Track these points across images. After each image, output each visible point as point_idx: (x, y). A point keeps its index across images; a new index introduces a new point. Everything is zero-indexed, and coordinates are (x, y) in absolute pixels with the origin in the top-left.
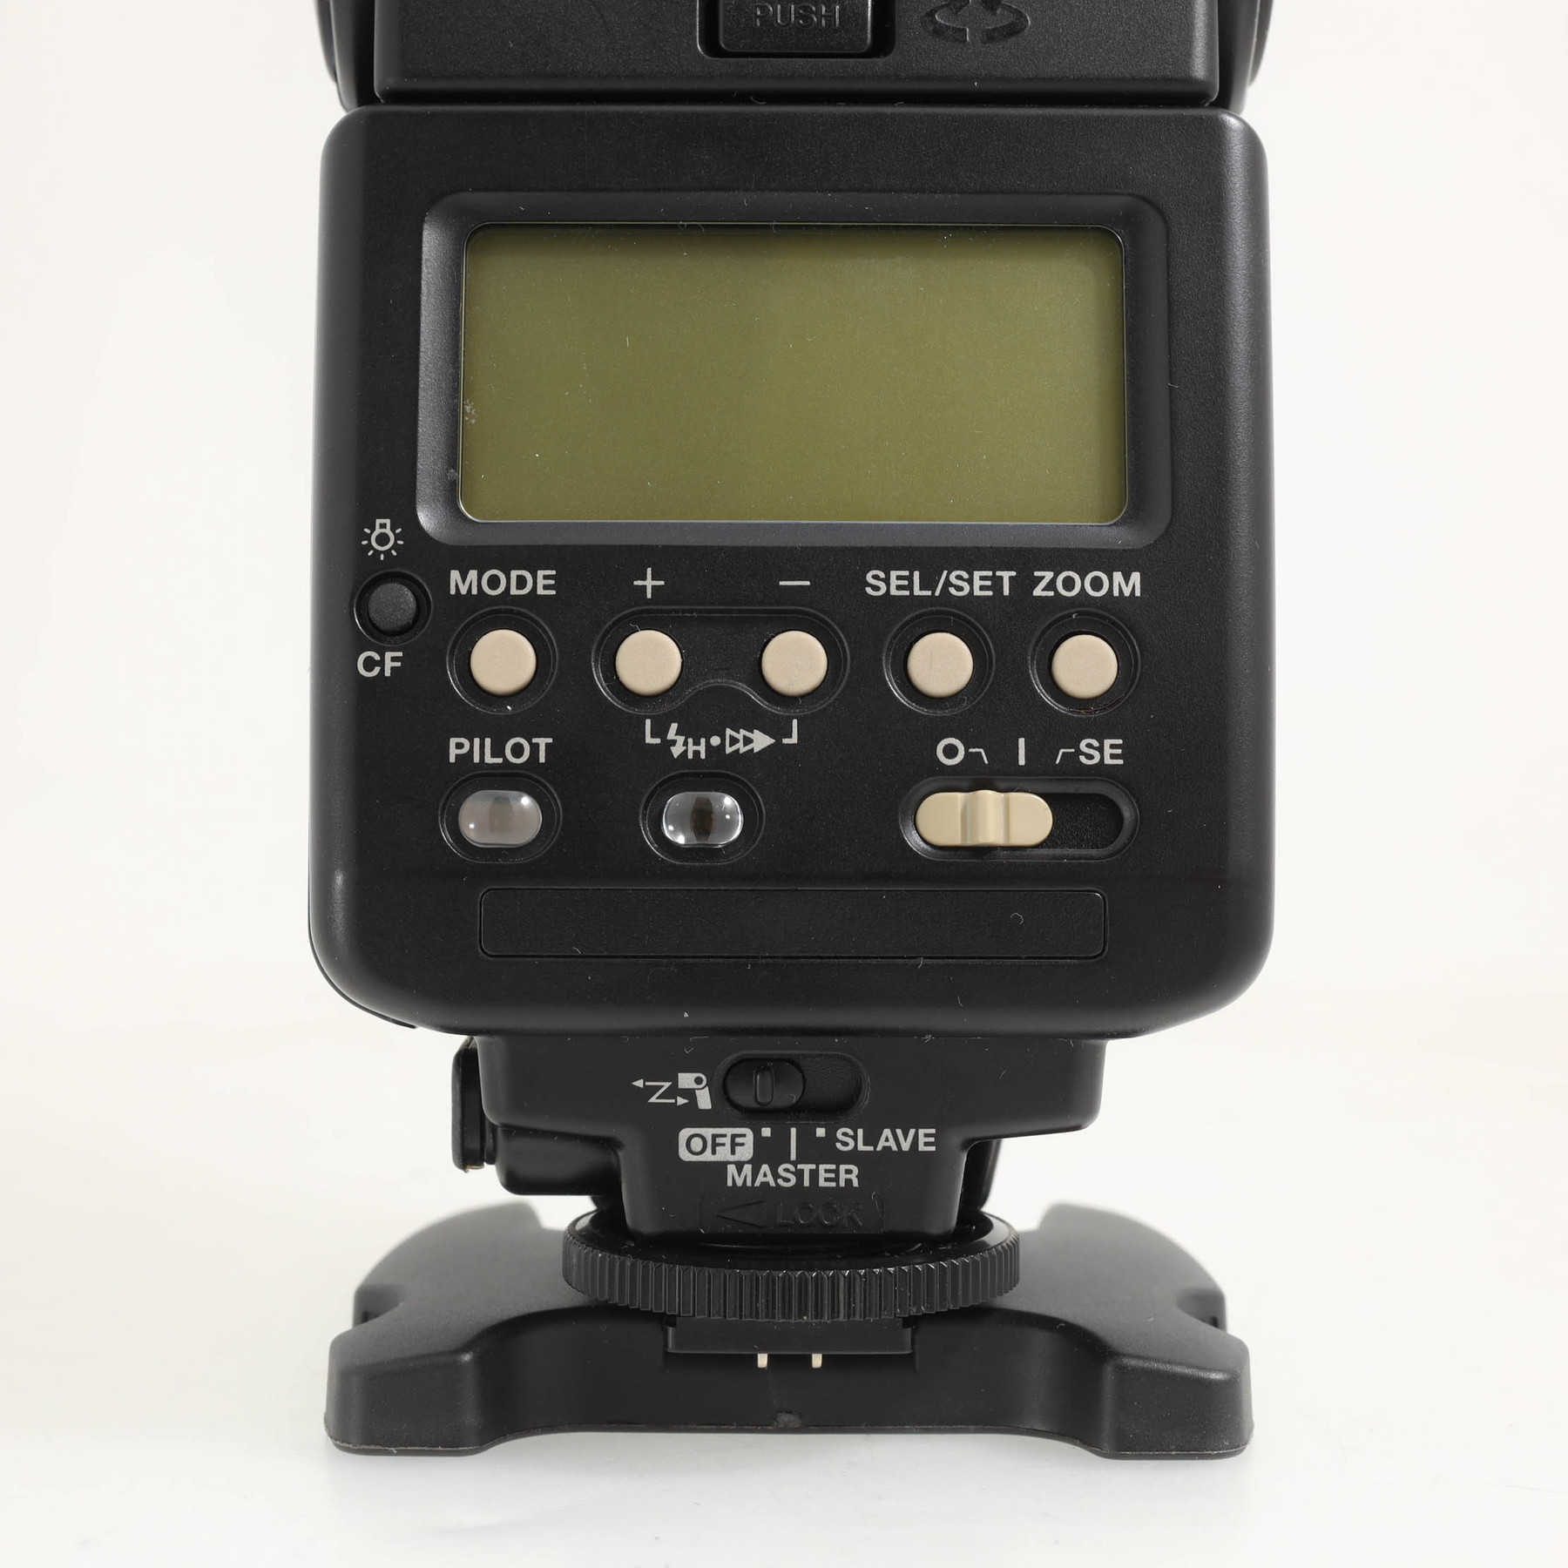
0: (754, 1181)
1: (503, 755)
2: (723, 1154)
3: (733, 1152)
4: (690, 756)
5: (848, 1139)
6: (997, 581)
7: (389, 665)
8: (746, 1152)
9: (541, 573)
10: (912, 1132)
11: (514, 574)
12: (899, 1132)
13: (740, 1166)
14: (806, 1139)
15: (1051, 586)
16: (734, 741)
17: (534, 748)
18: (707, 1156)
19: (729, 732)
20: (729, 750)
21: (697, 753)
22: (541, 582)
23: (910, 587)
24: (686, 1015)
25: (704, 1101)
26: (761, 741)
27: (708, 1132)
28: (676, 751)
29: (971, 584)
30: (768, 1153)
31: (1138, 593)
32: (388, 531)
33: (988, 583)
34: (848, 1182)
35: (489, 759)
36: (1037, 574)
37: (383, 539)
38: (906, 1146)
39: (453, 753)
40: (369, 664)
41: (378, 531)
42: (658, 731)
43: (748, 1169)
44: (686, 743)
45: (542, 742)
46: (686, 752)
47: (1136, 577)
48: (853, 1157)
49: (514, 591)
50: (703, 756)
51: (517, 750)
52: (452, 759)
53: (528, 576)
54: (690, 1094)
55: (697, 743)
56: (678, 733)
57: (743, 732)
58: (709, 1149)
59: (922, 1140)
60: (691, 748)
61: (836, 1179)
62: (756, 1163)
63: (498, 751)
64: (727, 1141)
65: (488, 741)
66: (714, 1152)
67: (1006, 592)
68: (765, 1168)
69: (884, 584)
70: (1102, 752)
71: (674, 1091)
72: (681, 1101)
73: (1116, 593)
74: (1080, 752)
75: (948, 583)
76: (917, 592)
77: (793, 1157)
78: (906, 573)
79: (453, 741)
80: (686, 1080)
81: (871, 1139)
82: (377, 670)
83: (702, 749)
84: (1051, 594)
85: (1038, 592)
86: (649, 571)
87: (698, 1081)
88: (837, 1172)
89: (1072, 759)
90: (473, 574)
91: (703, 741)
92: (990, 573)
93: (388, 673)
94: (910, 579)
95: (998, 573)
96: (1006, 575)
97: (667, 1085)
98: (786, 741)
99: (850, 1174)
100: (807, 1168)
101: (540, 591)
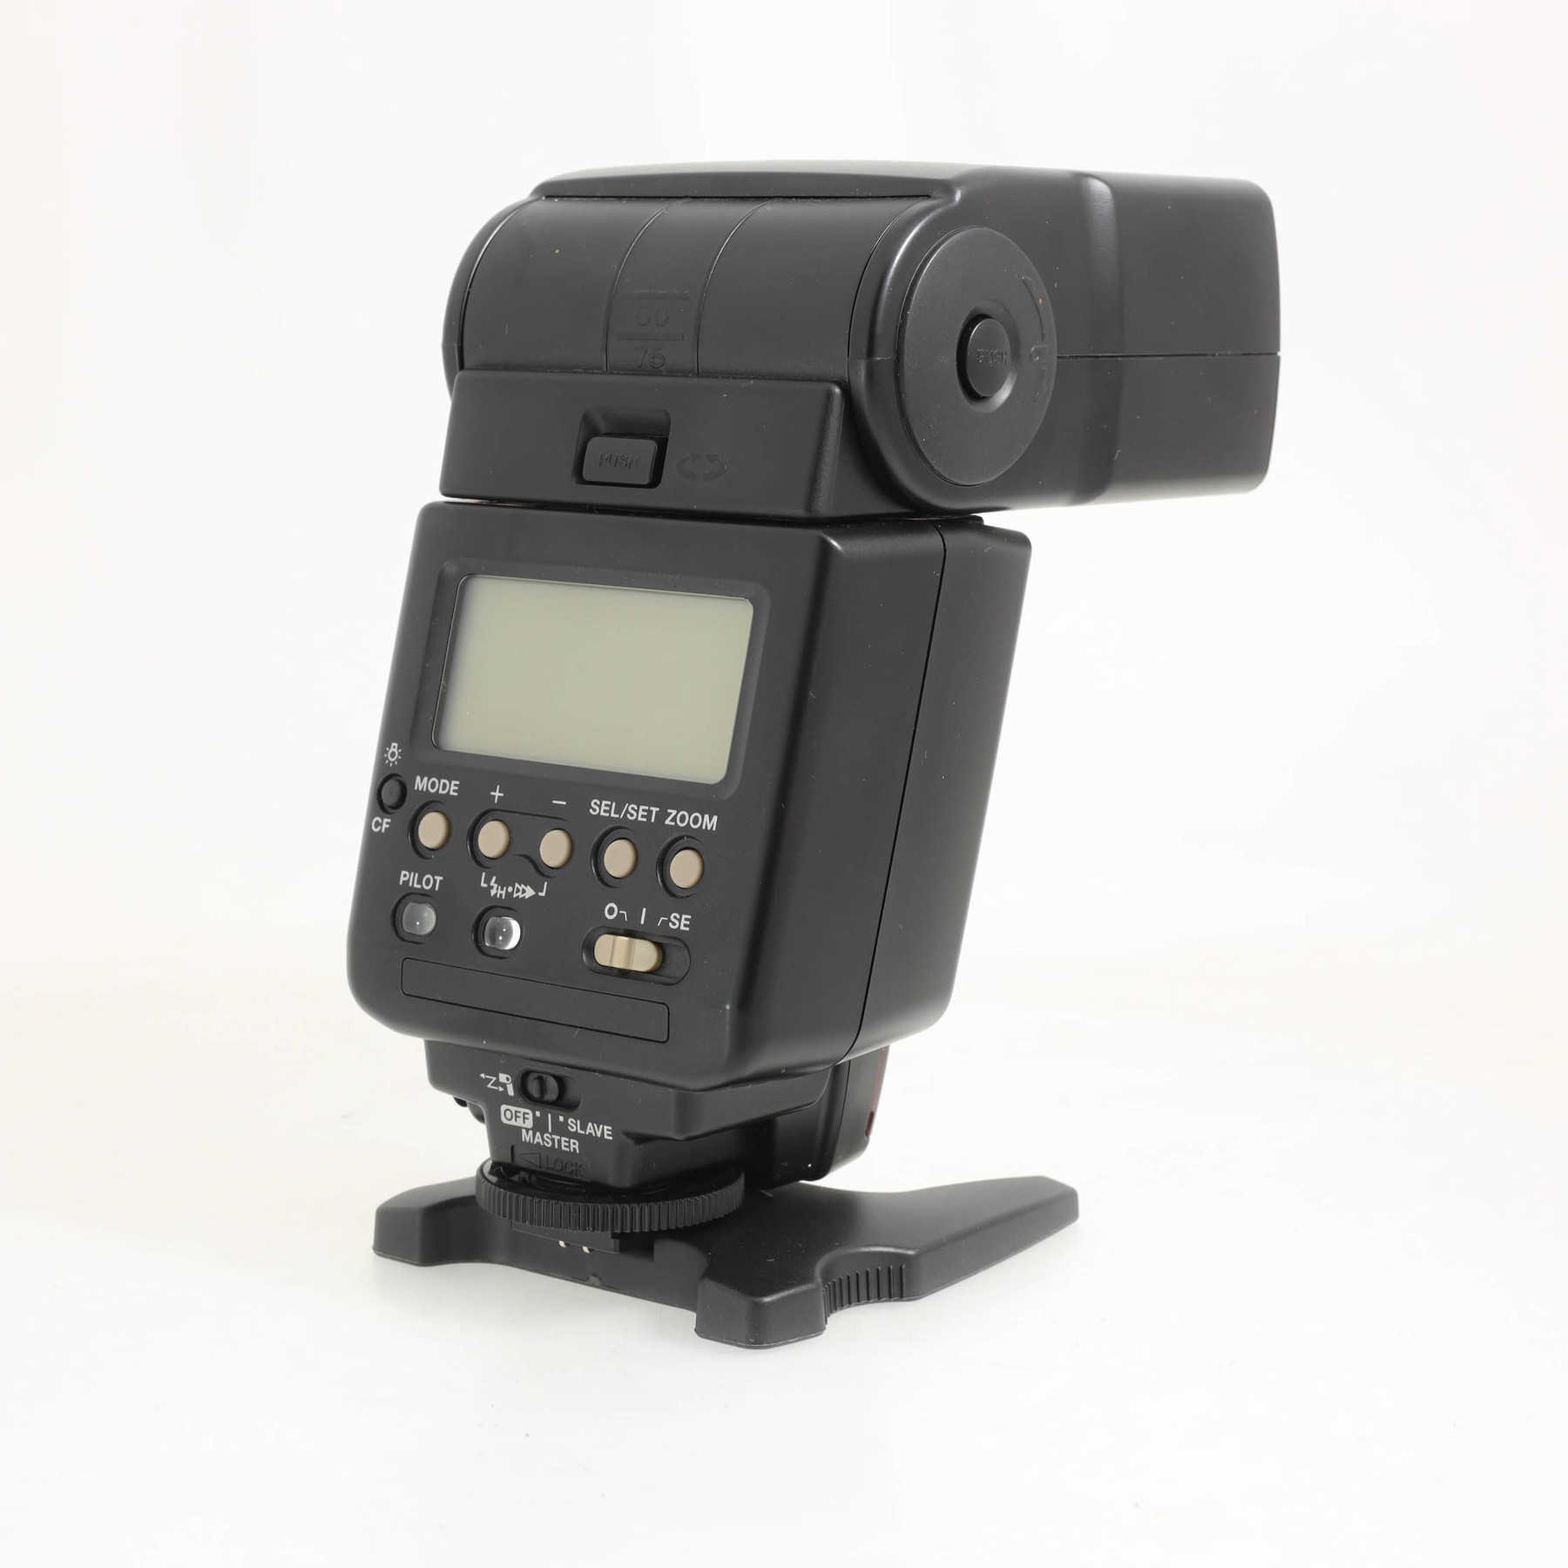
0: (534, 1139)
1: (421, 884)
2: (519, 1123)
3: (524, 1122)
4: (498, 896)
5: (574, 1125)
6: (650, 812)
7: (385, 826)
8: (529, 1124)
9: (453, 782)
10: (601, 1126)
11: (443, 781)
12: (595, 1125)
13: (527, 1130)
14: (555, 1119)
15: (674, 819)
16: (518, 890)
17: (435, 881)
18: (513, 1122)
19: (517, 885)
20: (515, 895)
21: (501, 895)
22: (453, 788)
23: (609, 812)
24: (484, 1042)
25: (511, 1092)
26: (530, 892)
27: (513, 1109)
28: (493, 892)
29: (637, 813)
30: (539, 1126)
31: (714, 829)
32: (395, 750)
33: (646, 814)
34: (574, 1149)
35: (416, 885)
36: (669, 811)
37: (393, 755)
38: (599, 1134)
39: (402, 879)
40: (377, 824)
41: (392, 750)
42: (488, 881)
43: (531, 1132)
44: (497, 889)
45: (439, 878)
46: (496, 894)
47: (715, 818)
48: (575, 1135)
49: (441, 792)
50: (503, 897)
51: (428, 882)
52: (401, 883)
53: (447, 782)
54: (504, 1085)
55: (502, 889)
56: (495, 882)
57: (523, 886)
58: (514, 1119)
59: (606, 1132)
60: (500, 892)
61: (569, 1147)
62: (535, 1129)
63: (420, 882)
64: (521, 1115)
65: (417, 875)
66: (516, 1120)
67: (653, 820)
68: (538, 1134)
69: (601, 808)
70: (680, 922)
71: (497, 1083)
72: (501, 1089)
73: (704, 827)
74: (670, 920)
75: (627, 811)
76: (613, 815)
77: (550, 1131)
78: (609, 803)
79: (403, 872)
80: (503, 1077)
81: (584, 1127)
82: (379, 828)
83: (504, 893)
84: (673, 823)
85: (667, 822)
86: (498, 787)
87: (508, 1079)
88: (569, 1142)
89: (665, 923)
90: (426, 779)
91: (505, 888)
92: (647, 808)
93: (383, 831)
94: (610, 806)
95: (651, 808)
96: (655, 810)
97: (494, 1079)
98: (540, 894)
99: (575, 1145)
100: (556, 1138)
101: (451, 793)
